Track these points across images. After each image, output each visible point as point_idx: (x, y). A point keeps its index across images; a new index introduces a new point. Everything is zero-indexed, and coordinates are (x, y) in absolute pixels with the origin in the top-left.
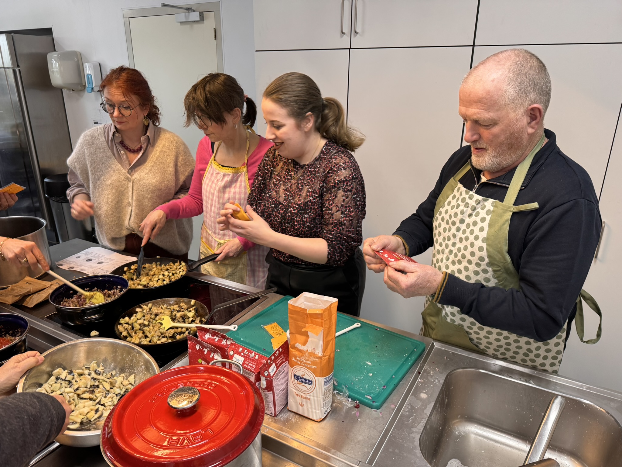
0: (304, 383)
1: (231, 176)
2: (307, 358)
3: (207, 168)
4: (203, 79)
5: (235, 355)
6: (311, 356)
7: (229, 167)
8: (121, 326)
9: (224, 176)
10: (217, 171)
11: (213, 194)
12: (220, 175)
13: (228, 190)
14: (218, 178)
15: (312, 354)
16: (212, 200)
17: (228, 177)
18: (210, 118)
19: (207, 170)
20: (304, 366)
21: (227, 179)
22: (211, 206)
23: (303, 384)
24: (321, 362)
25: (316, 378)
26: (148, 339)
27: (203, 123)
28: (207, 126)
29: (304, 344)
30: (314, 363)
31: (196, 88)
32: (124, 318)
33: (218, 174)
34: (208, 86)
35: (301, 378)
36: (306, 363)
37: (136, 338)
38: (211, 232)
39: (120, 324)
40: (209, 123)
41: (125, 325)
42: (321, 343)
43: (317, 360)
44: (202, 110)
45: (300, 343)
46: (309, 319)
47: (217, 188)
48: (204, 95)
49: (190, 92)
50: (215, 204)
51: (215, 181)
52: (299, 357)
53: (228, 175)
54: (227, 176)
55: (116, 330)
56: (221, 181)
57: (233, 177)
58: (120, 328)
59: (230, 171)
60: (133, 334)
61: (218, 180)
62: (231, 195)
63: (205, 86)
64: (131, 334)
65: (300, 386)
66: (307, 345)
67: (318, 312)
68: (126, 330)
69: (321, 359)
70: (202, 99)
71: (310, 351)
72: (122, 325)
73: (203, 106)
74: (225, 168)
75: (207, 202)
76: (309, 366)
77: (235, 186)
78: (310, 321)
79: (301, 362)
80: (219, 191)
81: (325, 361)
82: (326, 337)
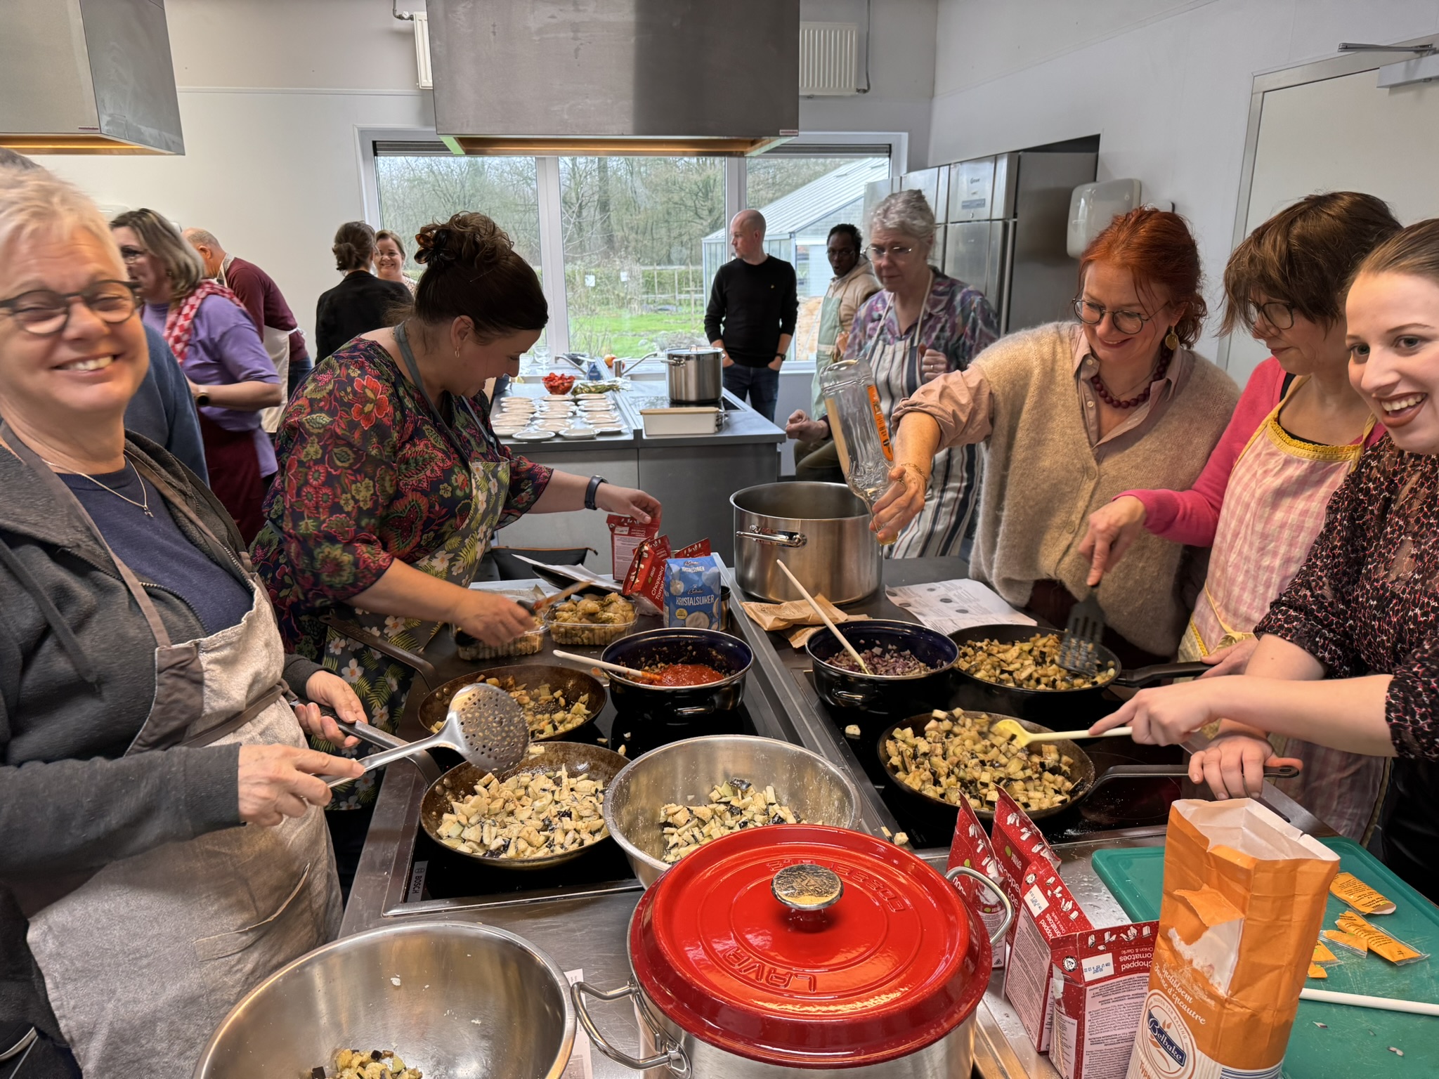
0: (1165, 1047)
1: (1305, 466)
2: (1184, 982)
3: (1253, 438)
4: (1288, 210)
5: (1036, 887)
6: (1196, 980)
7: (1308, 441)
8: (892, 742)
9: (1287, 463)
10: (1274, 448)
11: (1247, 506)
12: (1277, 458)
13: (1287, 502)
14: (1270, 466)
15: (1200, 978)
16: (1241, 521)
17: (1297, 468)
18: (1292, 306)
19: (1249, 443)
20: (1173, 1001)
21: (1294, 472)
22: (1236, 535)
23: (1162, 1050)
24: (1220, 1015)
25: (1198, 1053)
26: (940, 790)
27: (1268, 323)
28: (1279, 330)
29: (1191, 939)
30: (1199, 1007)
31: (1263, 234)
32: (902, 729)
33: (1272, 454)
34: (1299, 223)
35: (1161, 1032)
36: (1179, 995)
37: (914, 779)
38: (1217, 604)
39: (893, 738)
40: (1284, 321)
41: (900, 744)
42: (1232, 959)
43: (1212, 1003)
44: (1271, 287)
45: (1179, 933)
46: (1214, 873)
47: (1258, 493)
48: (1284, 247)
49: (1246, 245)
50: (1246, 532)
51: (1260, 472)
52: (1167, 969)
53: (1300, 462)
54: (1295, 465)
55: (881, 747)
56: (1275, 475)
57: (1313, 469)
58: (890, 745)
59: (1306, 452)
60: (913, 767)
61: (1266, 472)
62: (1292, 516)
63: (1292, 222)
64: (908, 766)
65: (1153, 1049)
66: (1194, 945)
67: (1238, 862)
68: (901, 753)
69: (1224, 1007)
70: (1275, 259)
71: (1198, 968)
72: (896, 743)
73: (1274, 274)
74: (1296, 442)
75: (1227, 525)
76: (1184, 1007)
77: (1310, 496)
78: (1214, 880)
79: (1170, 986)
80: (1261, 501)
81: (1236, 1019)
82: (1250, 950)
